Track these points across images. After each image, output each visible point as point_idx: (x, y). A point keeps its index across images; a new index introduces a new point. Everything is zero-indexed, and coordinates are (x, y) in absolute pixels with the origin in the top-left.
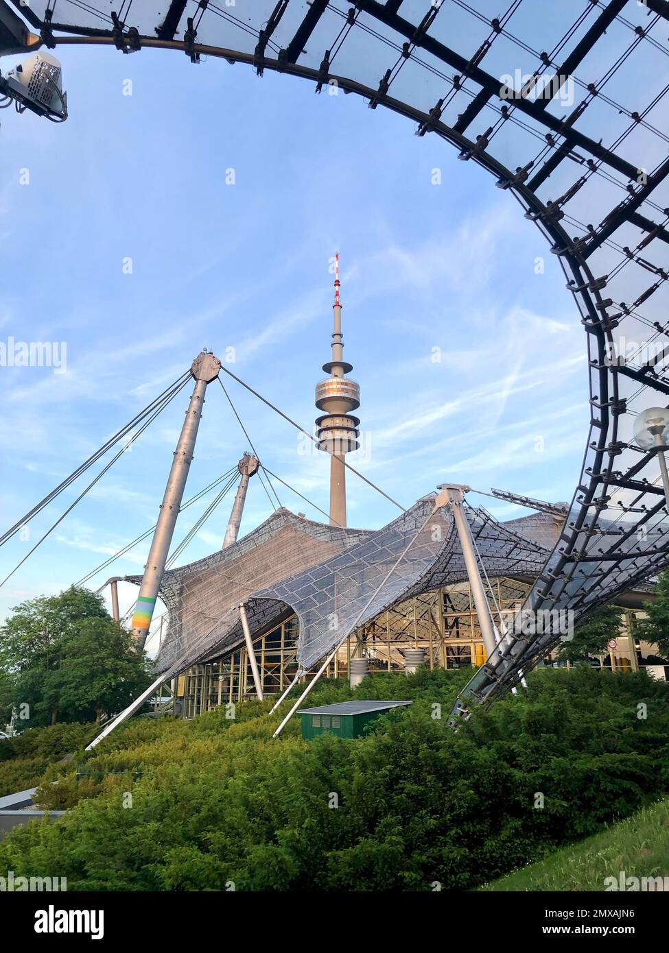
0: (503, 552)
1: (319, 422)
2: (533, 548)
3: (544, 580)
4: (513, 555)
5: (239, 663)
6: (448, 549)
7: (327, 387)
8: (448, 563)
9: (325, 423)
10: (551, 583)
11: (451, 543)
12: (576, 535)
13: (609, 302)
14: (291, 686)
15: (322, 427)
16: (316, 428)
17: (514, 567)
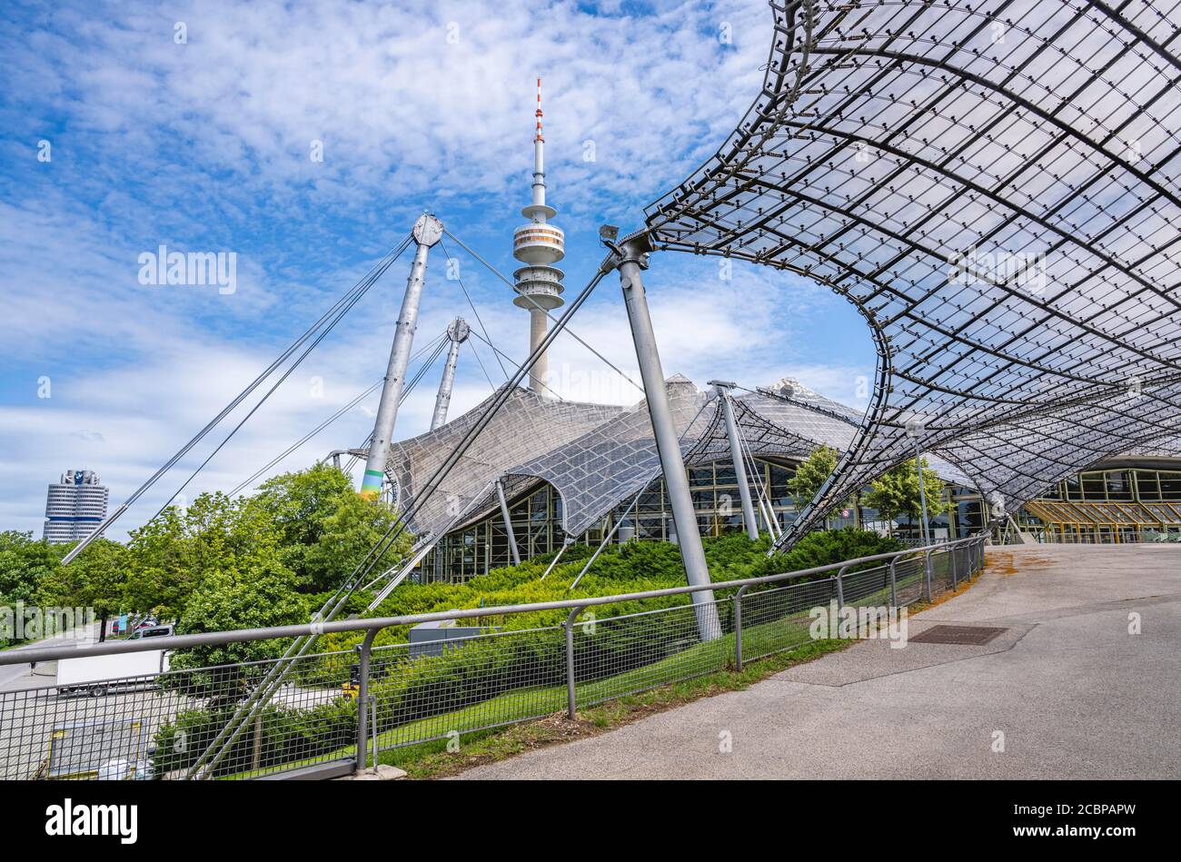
0: (756, 437)
1: (517, 275)
2: (783, 433)
3: (834, 475)
4: (764, 439)
5: (484, 534)
6: (709, 434)
7: (531, 235)
8: (707, 446)
9: (525, 277)
10: (837, 477)
11: (712, 429)
12: (856, 450)
13: (892, 347)
14: (561, 552)
15: (521, 281)
16: (513, 282)
17: (763, 449)
